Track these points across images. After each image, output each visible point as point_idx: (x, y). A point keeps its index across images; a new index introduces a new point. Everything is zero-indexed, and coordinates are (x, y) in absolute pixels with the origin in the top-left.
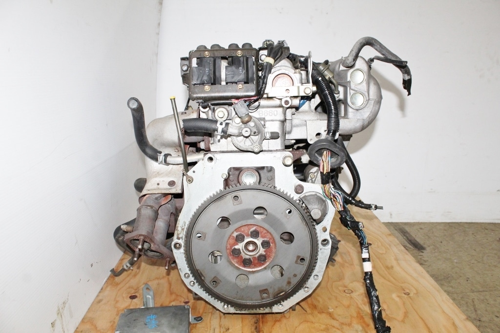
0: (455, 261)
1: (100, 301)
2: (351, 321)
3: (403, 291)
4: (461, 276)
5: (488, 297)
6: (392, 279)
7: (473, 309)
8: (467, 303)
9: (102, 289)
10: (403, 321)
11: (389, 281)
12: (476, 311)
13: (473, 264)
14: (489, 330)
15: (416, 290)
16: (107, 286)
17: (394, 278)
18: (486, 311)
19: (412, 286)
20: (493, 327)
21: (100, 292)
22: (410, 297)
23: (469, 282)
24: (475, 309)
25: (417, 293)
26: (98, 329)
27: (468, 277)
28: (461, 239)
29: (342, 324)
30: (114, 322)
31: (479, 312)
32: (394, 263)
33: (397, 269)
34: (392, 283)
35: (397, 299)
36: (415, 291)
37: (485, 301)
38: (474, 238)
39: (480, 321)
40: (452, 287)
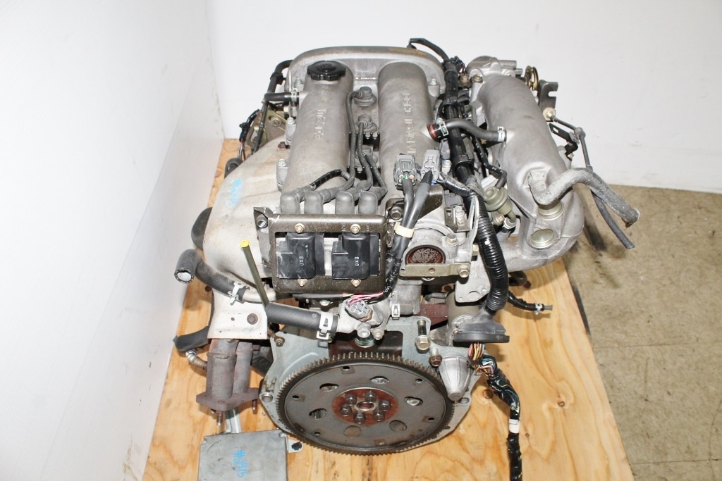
0: (642, 278)
1: (168, 403)
2: (484, 456)
3: (558, 399)
4: (642, 312)
5: (666, 356)
6: (547, 370)
7: (643, 378)
8: (638, 366)
9: (167, 377)
10: (547, 460)
11: (543, 375)
12: (646, 382)
13: (664, 285)
14: (653, 418)
15: (575, 397)
16: (173, 372)
17: (550, 369)
18: (658, 383)
19: (571, 388)
20: (660, 412)
21: (166, 384)
22: (564, 412)
23: (650, 324)
24: (646, 378)
25: (574, 405)
26: (175, 459)
27: (651, 314)
28: (660, 230)
29: (474, 459)
30: (192, 445)
31: (649, 384)
32: (555, 336)
33: (557, 347)
34: (546, 380)
35: (547, 414)
36: (572, 401)
37: (662, 363)
38: (678, 227)
39: (646, 400)
40: (626, 333)
